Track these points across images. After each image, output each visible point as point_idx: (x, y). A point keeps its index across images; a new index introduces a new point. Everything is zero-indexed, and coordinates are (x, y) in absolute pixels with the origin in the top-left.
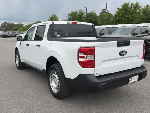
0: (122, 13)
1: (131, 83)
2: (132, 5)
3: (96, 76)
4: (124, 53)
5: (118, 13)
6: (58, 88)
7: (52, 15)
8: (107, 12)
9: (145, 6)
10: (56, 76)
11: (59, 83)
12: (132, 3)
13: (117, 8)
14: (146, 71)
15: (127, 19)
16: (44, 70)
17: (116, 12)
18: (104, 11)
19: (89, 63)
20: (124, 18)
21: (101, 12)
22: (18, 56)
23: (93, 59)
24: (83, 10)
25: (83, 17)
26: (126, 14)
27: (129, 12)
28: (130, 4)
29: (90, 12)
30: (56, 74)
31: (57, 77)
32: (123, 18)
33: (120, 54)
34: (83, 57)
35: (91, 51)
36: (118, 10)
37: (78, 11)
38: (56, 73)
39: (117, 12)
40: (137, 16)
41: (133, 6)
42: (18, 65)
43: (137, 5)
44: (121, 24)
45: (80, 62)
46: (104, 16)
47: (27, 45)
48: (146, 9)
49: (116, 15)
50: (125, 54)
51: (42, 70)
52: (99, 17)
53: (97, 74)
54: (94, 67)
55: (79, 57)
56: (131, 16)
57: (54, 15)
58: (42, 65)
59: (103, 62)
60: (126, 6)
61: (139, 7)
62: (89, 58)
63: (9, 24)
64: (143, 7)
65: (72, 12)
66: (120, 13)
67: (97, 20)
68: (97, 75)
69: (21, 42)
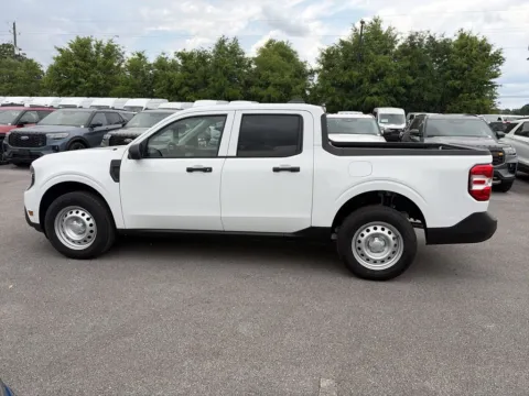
0: (76, 65)
5: (62, 62)
9: (133, 55)
12: (99, 41)
13: (56, 47)
15: (94, 82)
17: (54, 58)
27: (94, 64)
28: (93, 43)
32: (80, 79)
34: (482, 182)
36: (60, 55)
39: (58, 59)
41: (101, 50)
43: (111, 48)
48: (138, 63)
56: (101, 77)
60: (82, 46)
61: (118, 54)
64: (128, 56)
66: (70, 63)
69: (120, 161)
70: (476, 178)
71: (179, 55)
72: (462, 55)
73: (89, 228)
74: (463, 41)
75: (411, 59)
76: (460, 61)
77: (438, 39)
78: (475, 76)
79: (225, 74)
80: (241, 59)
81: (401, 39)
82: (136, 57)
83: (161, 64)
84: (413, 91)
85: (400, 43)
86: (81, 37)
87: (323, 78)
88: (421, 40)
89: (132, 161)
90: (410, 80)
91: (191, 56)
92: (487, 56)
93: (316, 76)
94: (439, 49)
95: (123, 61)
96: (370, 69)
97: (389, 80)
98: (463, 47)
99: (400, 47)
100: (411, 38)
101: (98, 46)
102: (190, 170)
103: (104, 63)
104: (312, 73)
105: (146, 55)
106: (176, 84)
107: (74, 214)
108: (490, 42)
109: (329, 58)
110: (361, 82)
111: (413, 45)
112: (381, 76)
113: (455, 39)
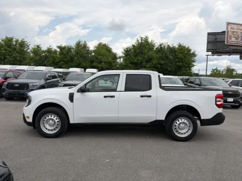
0: (5, 50)
15: (14, 58)
20: (8, 57)
26: (10, 52)
28: (14, 40)
43: (23, 42)
66: (2, 49)
69: (74, 93)
70: (218, 100)
71: (59, 47)
72: (181, 53)
73: (57, 123)
74: (181, 48)
75: (161, 54)
76: (180, 55)
77: (171, 46)
78: (187, 61)
79: (81, 56)
80: (88, 50)
81: (157, 45)
82: (36, 47)
83: (49, 51)
84: (163, 66)
85: (156, 47)
86: (8, 37)
87: (125, 60)
88: (165, 46)
89: (79, 93)
90: (162, 62)
91: (64, 48)
92: (190, 53)
93: (122, 59)
94: (172, 50)
95: (29, 49)
96: (146, 57)
97: (154, 62)
98: (181, 50)
99: (156, 48)
100: (160, 45)
101: (17, 41)
102: (105, 97)
103: (20, 49)
104: (120, 58)
105: (41, 46)
106: (57, 60)
107: (50, 117)
108: (190, 48)
109: (127, 52)
110: (142, 62)
111: (161, 48)
112: (151, 60)
113: (177, 46)
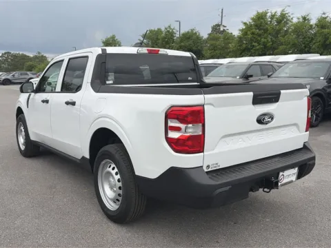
0: (253, 33)
1: (282, 185)
2: (273, 16)
3: (206, 170)
4: (267, 119)
5: (245, 32)
6: (118, 200)
7: (109, 37)
8: (224, 30)
9: (298, 19)
10: (114, 172)
11: (120, 188)
12: (273, 12)
13: (242, 22)
14: (314, 158)
15: (264, 45)
16: (83, 157)
17: (240, 30)
18: (216, 28)
19: (190, 143)
20: (256, 44)
21: (211, 29)
22: (22, 128)
23: (201, 133)
24: (172, 28)
25: (173, 42)
26: (260, 35)
27: (266, 31)
28: (269, 14)
29: (187, 30)
30: (113, 169)
31: (116, 174)
32: (254, 44)
33: (260, 121)
34: (178, 129)
35: (195, 115)
36: (244, 27)
37: (163, 29)
38: (113, 165)
39: (242, 30)
40: (282, 40)
41: (275, 19)
42: (23, 148)
43: (283, 16)
44: (250, 56)
45: (170, 141)
46: (217, 39)
47: (43, 101)
48: (302, 26)
49: (240, 38)
50: (269, 120)
51: (80, 158)
52: (206, 41)
53: (208, 167)
54: (203, 152)
55: (167, 128)
56: (270, 40)
57: (113, 37)
58: (80, 147)
59: (223, 139)
60: (260, 19)
61: (288, 20)
62: (191, 130)
63: (15, 56)
64: (295, 20)
65: (151, 31)
66: (249, 33)
67: (202, 47)
68: (210, 169)
69: (30, 95)
70: (172, 123)
82: (301, 20)
83: (322, 23)
105: (309, 17)
